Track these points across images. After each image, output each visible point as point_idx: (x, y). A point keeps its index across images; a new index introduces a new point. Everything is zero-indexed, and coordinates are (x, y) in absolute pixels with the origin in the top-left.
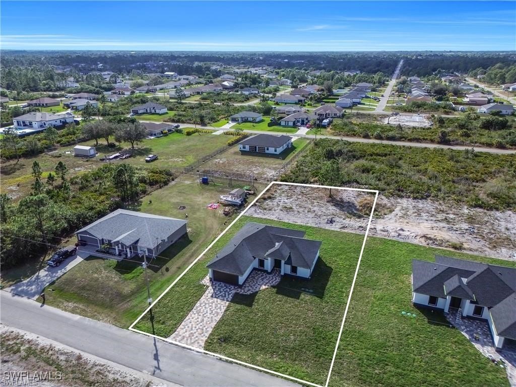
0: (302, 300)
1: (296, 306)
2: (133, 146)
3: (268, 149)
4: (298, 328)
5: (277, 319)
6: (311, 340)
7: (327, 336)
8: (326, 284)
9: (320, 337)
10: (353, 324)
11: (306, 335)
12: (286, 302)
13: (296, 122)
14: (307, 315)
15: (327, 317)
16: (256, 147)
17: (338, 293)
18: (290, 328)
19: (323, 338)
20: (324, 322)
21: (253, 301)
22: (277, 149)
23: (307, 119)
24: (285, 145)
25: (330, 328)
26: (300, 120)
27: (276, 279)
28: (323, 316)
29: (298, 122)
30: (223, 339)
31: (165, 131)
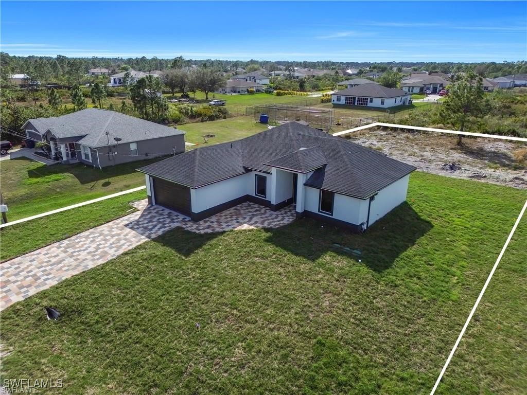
0: (321, 265)
1: (298, 274)
2: (207, 97)
3: (371, 101)
4: (272, 330)
5: (228, 294)
6: (297, 377)
7: (357, 379)
8: (405, 248)
9: (332, 376)
10: (468, 366)
11: (285, 356)
12: (278, 262)
13: (425, 89)
14: (316, 302)
15: (378, 321)
16: (354, 99)
17: (436, 273)
18: (248, 326)
19: (340, 384)
20: (363, 333)
21: (200, 246)
22: (386, 101)
23: (441, 85)
24: (399, 99)
25: (379, 358)
26: (432, 86)
27: (283, 220)
28: (366, 315)
29: (428, 88)
30: (59, 312)
31: (252, 89)
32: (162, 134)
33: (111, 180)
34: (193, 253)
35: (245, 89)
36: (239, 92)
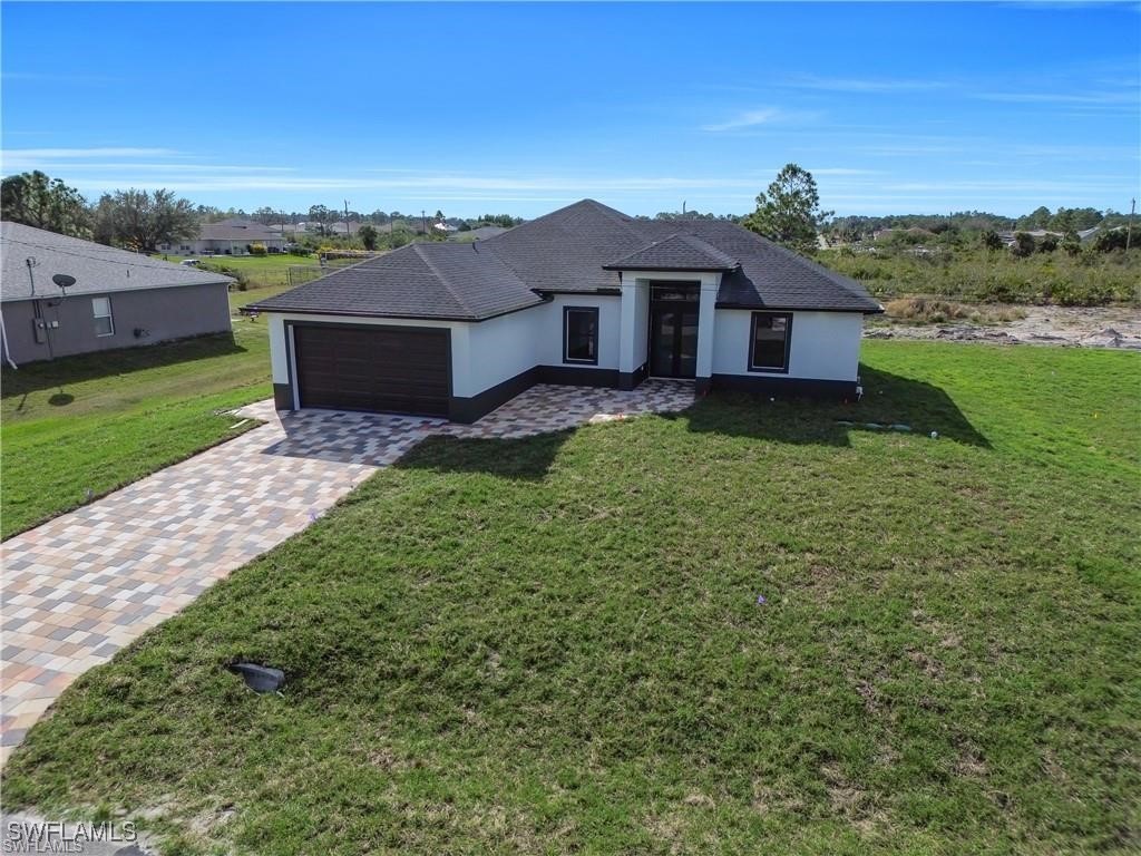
30: (278, 667)
31: (260, 246)
32: (174, 280)
33: (67, 389)
34: (546, 472)
35: (243, 245)
36: (228, 252)
